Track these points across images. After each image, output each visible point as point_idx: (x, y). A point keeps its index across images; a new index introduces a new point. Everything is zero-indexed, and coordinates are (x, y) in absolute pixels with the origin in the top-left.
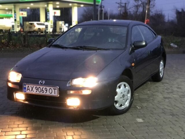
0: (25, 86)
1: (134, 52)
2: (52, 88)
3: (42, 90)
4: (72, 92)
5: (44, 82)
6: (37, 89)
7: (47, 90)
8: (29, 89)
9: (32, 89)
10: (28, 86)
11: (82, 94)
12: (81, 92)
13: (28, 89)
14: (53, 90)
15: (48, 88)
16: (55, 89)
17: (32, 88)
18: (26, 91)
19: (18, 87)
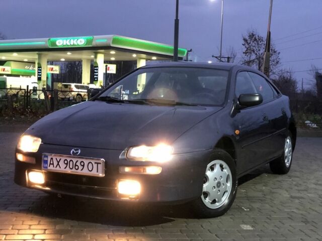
0: (46, 159)
1: (240, 112)
2: (93, 162)
3: (76, 165)
4: (127, 169)
5: (79, 151)
6: (67, 164)
7: (83, 166)
8: (53, 164)
9: (58, 164)
10: (52, 159)
11: (145, 173)
12: (144, 170)
13: (50, 164)
14: (95, 166)
15: (86, 162)
16: (98, 163)
17: (58, 162)
18: (47, 167)
19: (33, 161)
